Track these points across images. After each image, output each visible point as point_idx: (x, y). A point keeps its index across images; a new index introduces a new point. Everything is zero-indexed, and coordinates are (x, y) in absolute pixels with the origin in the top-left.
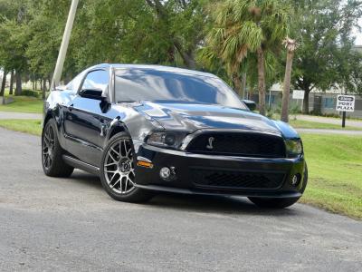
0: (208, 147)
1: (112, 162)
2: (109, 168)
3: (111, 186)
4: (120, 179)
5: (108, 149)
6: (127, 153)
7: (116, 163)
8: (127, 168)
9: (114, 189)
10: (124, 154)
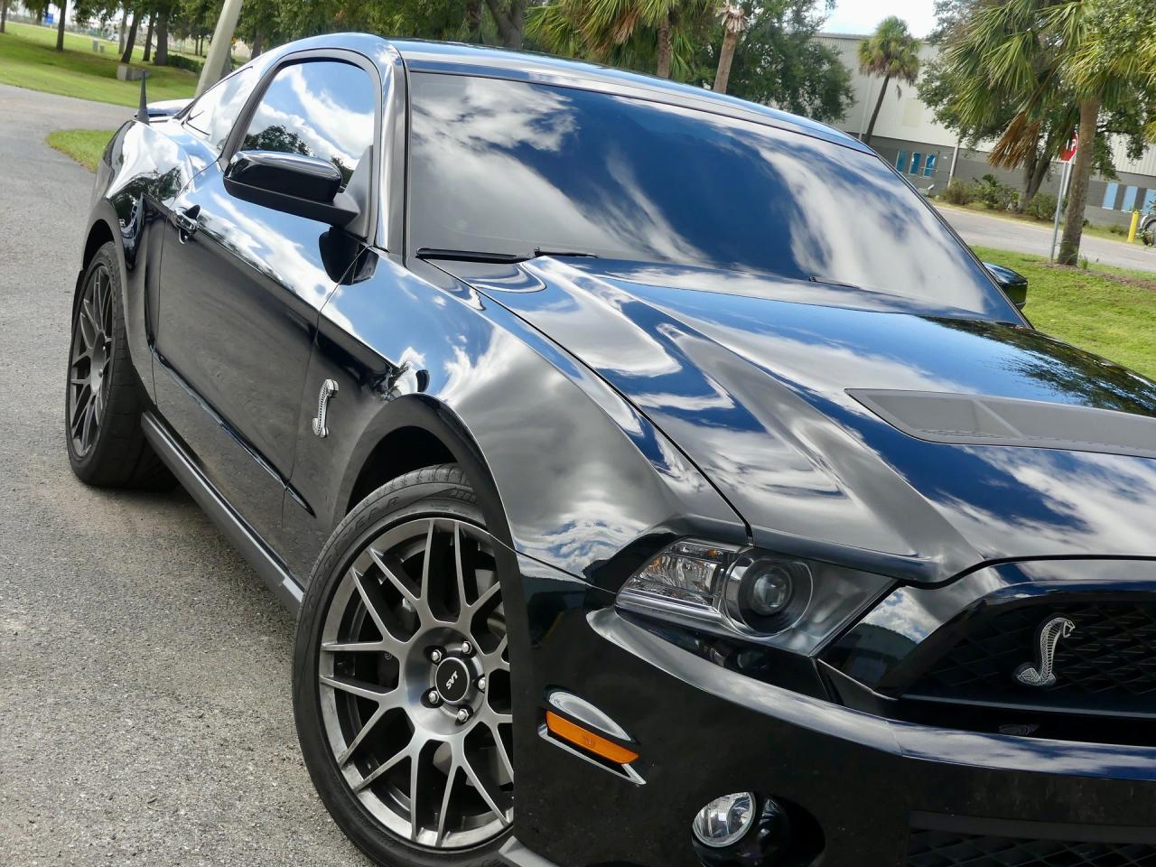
0: (1030, 675)
1: (371, 634)
2: (348, 665)
3: (353, 777)
4: (414, 749)
5: (351, 550)
6: (468, 610)
7: (391, 644)
8: (458, 694)
9: (371, 801)
10: (444, 602)
